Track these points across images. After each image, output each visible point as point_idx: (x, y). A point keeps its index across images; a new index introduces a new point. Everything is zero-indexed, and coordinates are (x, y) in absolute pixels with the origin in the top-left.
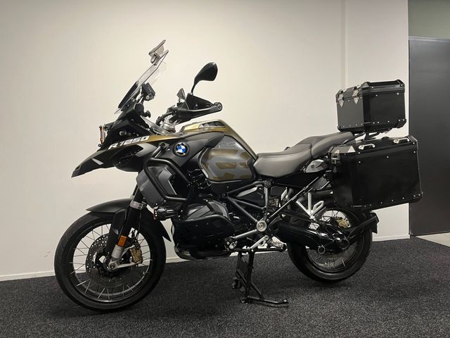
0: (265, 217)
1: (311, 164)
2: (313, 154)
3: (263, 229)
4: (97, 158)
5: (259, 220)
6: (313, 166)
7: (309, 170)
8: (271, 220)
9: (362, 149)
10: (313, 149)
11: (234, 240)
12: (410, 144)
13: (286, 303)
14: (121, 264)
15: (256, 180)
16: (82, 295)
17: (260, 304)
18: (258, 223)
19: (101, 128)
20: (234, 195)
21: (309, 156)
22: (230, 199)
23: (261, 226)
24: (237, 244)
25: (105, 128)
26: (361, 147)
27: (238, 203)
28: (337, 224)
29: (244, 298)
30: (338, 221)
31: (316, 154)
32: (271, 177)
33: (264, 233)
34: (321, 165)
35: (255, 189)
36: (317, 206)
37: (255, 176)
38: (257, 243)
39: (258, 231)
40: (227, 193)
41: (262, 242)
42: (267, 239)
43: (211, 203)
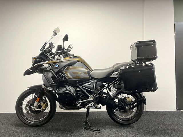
0: (93, 94)
1: (113, 74)
2: (114, 70)
3: (92, 99)
4: (30, 69)
6: (114, 75)
7: (112, 76)
8: (95, 96)
9: (128, 67)
10: (114, 68)
11: (80, 103)
12: (150, 66)
13: (99, 131)
14: (38, 108)
15: (92, 79)
16: (24, 119)
17: (89, 130)
18: (90, 96)
19: (33, 58)
20: (81, 85)
21: (112, 71)
22: (79, 86)
23: (91, 98)
25: (34, 58)
26: (127, 67)
27: (83, 88)
28: (126, 99)
29: (84, 127)
30: (127, 98)
31: (115, 70)
32: (97, 79)
33: (93, 101)
34: (117, 74)
35: (90, 83)
36: (114, 91)
37: (90, 78)
38: (89, 105)
39: (90, 100)
40: (79, 84)
41: (92, 105)
42: (94, 103)
43: (67, 87)
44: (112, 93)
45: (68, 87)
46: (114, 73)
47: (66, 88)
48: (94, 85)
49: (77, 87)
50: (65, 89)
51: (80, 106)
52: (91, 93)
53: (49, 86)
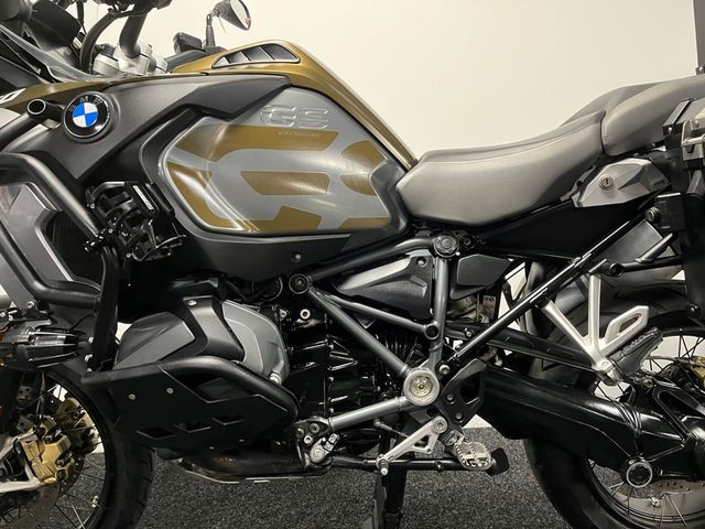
0: (435, 357)
1: (602, 175)
2: (605, 142)
3: (425, 397)
5: (413, 365)
6: (607, 186)
7: (591, 197)
8: (454, 370)
10: (607, 123)
11: (326, 431)
15: (412, 237)
18: (410, 375)
20: (330, 286)
21: (593, 148)
22: (317, 295)
23: (420, 385)
24: (338, 444)
33: (431, 410)
34: (640, 177)
35: (401, 265)
36: (624, 326)
37: (403, 224)
38: (408, 443)
39: (410, 404)
40: (309, 278)
41: (426, 439)
42: (442, 430)
43: (204, 314)
44: (603, 344)
45: (210, 311)
46: (607, 172)
47: (194, 326)
48: (434, 283)
49: (295, 302)
50: (181, 333)
51: (332, 454)
52: (414, 345)
53: (32, 315)
